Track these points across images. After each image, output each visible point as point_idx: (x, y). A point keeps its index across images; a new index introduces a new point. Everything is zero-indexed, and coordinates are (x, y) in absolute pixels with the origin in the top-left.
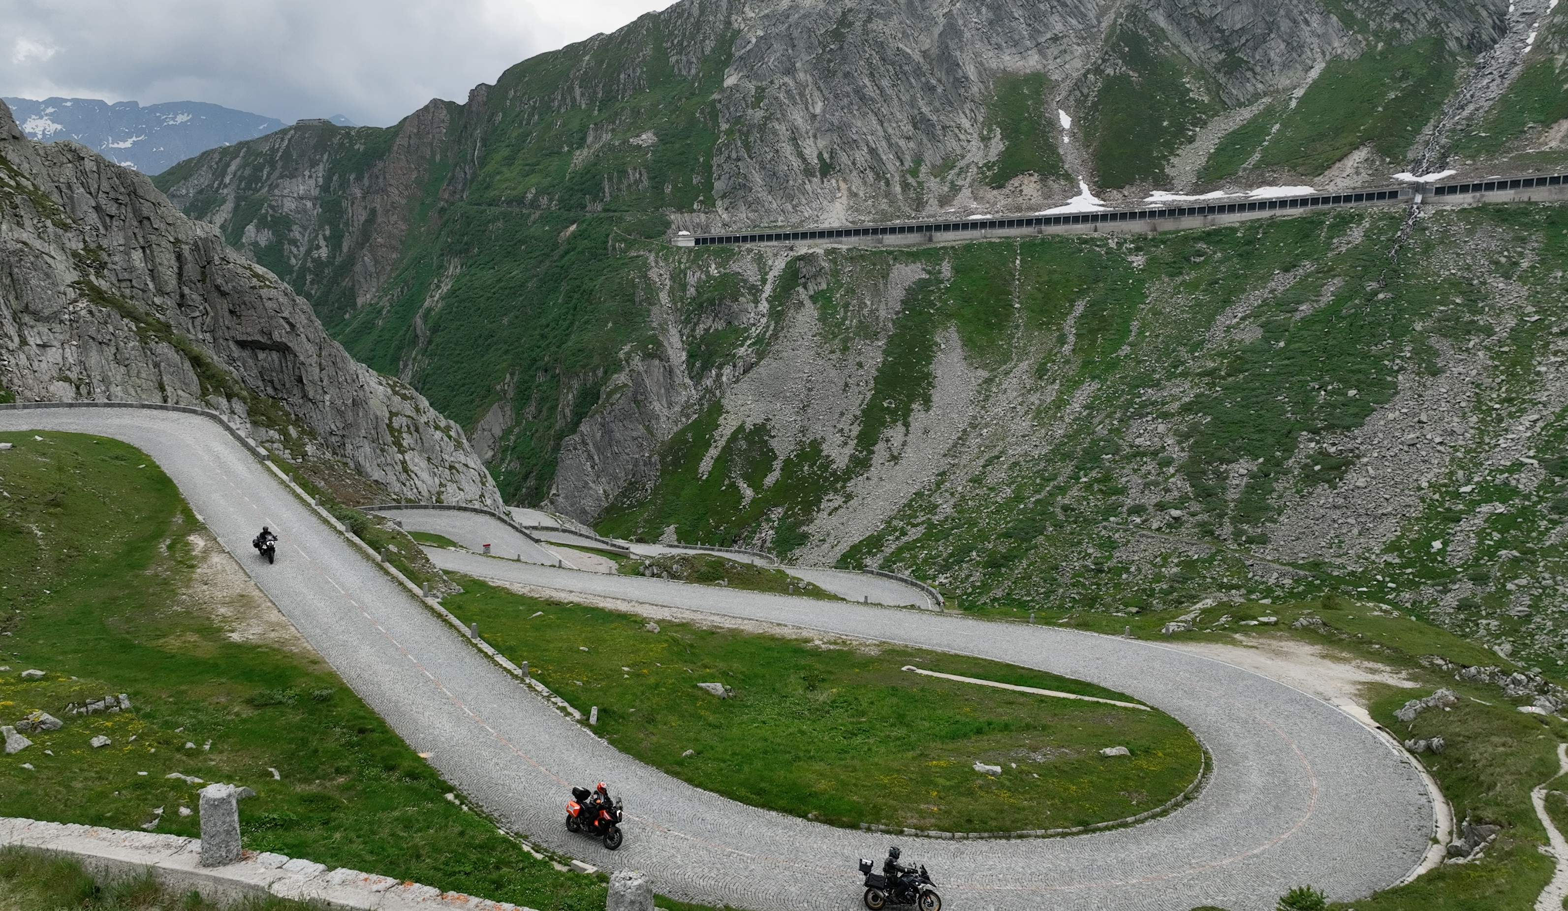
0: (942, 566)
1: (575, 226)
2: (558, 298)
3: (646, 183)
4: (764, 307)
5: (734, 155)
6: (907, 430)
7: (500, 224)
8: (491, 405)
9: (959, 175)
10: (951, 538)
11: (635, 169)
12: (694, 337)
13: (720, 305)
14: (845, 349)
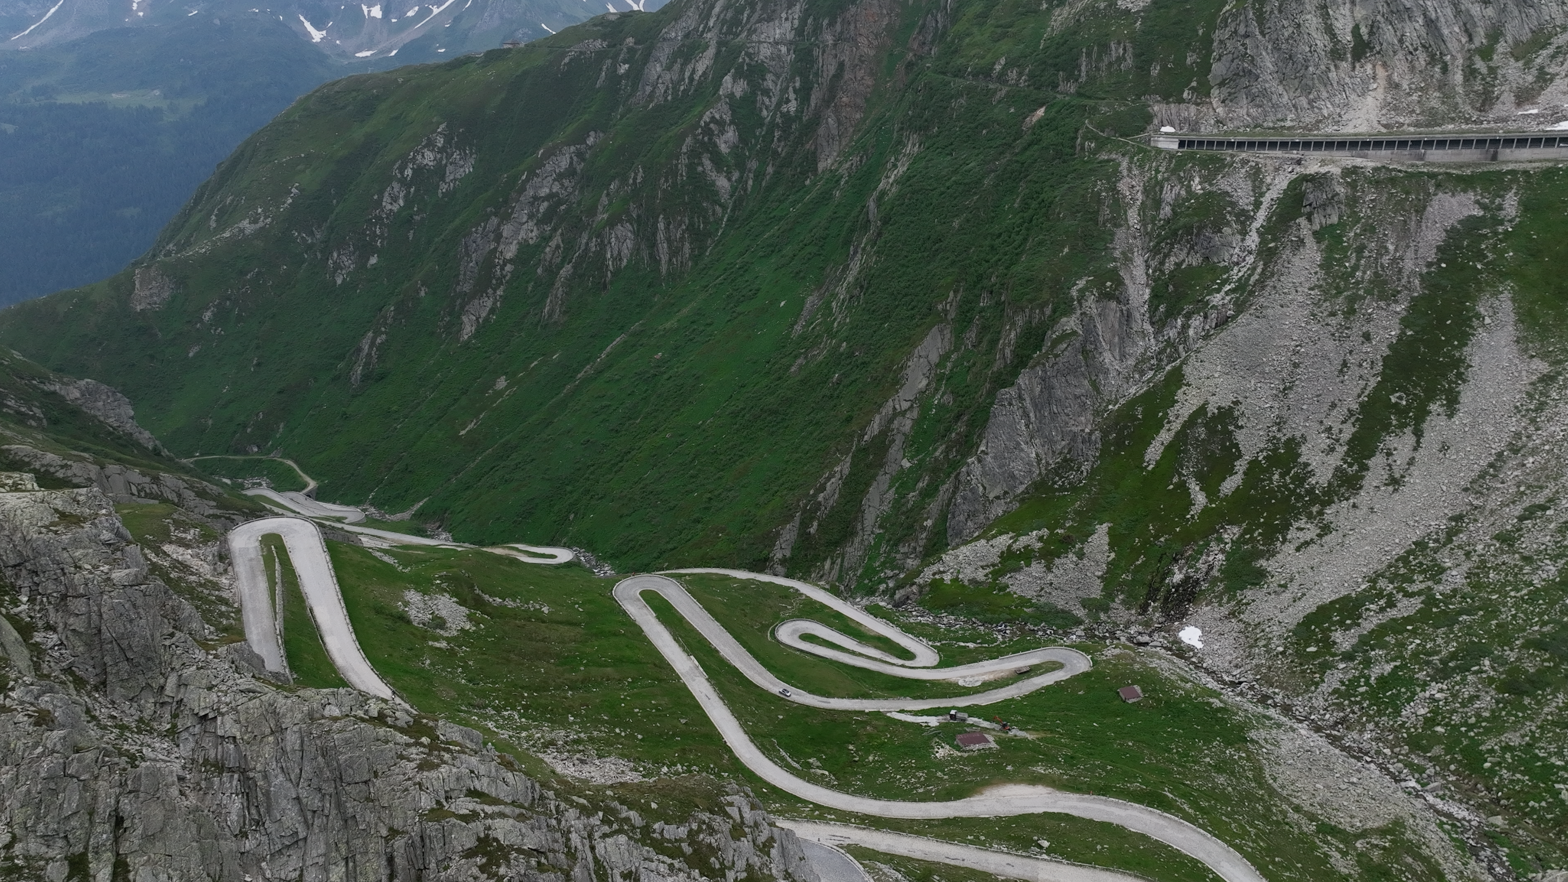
0: (1437, 670)
1: (1043, 110)
2: (1014, 200)
3: (1130, 61)
4: (1253, 240)
5: (1242, 30)
6: (1418, 442)
7: (962, 101)
8: (930, 328)
9: (1553, 57)
10: (1456, 628)
11: (1119, 43)
12: (1162, 272)
13: (1198, 235)
14: (1350, 312)
